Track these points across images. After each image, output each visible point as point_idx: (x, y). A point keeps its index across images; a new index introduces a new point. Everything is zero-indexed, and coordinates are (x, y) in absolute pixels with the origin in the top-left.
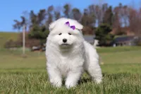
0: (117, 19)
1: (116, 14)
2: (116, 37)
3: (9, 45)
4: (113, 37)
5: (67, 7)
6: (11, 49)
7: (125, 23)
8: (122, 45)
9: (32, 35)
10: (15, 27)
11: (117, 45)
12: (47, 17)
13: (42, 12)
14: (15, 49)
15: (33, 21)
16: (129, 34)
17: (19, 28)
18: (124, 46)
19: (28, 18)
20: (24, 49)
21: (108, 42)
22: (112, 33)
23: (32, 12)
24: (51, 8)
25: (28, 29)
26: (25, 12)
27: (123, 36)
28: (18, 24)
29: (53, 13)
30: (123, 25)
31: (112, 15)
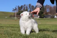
0: (46, 9)
1: (46, 8)
2: (45, 15)
3: (11, 16)
4: (44, 15)
5: (30, 5)
6: (11, 18)
7: (48, 11)
8: (47, 18)
9: (18, 13)
10: (13, 11)
11: (45, 18)
12: (23, 8)
13: (22, 6)
14: (13, 18)
15: (19, 9)
16: (49, 14)
17: (14, 11)
18: (48, 18)
19: (17, 8)
20: (15, 18)
21: (43, 17)
22: (44, 14)
23: (19, 6)
24: (25, 5)
25: (17, 11)
26: (16, 6)
27: (47, 15)
28: (14, 10)
29: (25, 7)
30: (48, 12)
31: (44, 8)
